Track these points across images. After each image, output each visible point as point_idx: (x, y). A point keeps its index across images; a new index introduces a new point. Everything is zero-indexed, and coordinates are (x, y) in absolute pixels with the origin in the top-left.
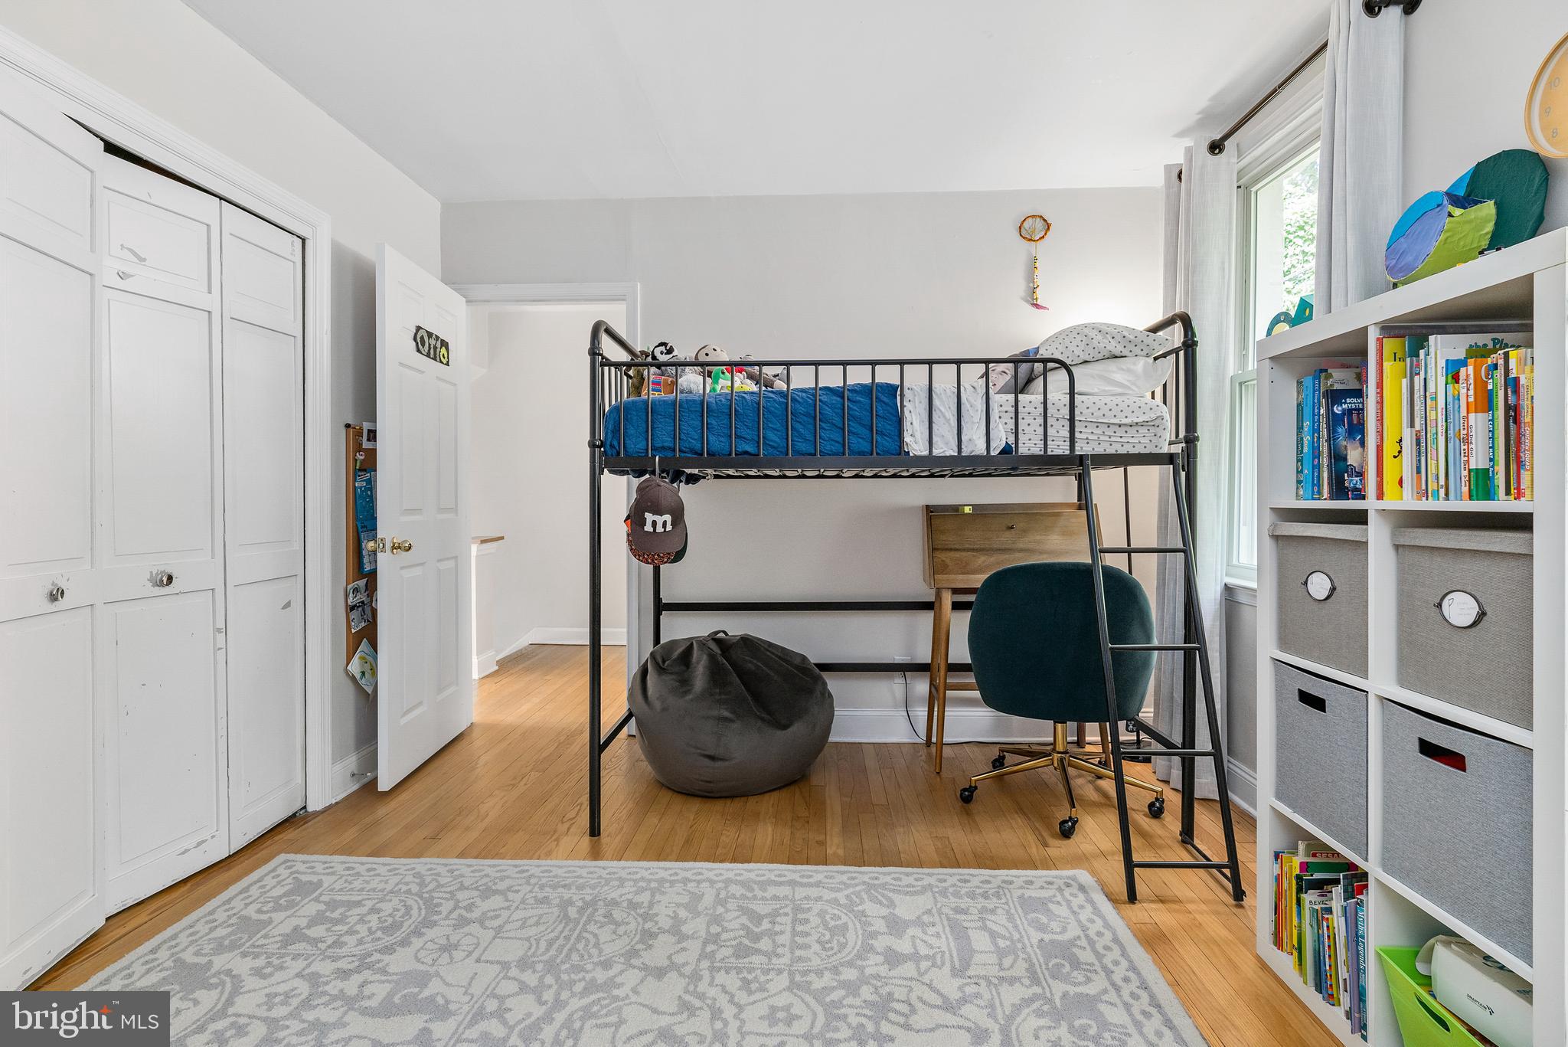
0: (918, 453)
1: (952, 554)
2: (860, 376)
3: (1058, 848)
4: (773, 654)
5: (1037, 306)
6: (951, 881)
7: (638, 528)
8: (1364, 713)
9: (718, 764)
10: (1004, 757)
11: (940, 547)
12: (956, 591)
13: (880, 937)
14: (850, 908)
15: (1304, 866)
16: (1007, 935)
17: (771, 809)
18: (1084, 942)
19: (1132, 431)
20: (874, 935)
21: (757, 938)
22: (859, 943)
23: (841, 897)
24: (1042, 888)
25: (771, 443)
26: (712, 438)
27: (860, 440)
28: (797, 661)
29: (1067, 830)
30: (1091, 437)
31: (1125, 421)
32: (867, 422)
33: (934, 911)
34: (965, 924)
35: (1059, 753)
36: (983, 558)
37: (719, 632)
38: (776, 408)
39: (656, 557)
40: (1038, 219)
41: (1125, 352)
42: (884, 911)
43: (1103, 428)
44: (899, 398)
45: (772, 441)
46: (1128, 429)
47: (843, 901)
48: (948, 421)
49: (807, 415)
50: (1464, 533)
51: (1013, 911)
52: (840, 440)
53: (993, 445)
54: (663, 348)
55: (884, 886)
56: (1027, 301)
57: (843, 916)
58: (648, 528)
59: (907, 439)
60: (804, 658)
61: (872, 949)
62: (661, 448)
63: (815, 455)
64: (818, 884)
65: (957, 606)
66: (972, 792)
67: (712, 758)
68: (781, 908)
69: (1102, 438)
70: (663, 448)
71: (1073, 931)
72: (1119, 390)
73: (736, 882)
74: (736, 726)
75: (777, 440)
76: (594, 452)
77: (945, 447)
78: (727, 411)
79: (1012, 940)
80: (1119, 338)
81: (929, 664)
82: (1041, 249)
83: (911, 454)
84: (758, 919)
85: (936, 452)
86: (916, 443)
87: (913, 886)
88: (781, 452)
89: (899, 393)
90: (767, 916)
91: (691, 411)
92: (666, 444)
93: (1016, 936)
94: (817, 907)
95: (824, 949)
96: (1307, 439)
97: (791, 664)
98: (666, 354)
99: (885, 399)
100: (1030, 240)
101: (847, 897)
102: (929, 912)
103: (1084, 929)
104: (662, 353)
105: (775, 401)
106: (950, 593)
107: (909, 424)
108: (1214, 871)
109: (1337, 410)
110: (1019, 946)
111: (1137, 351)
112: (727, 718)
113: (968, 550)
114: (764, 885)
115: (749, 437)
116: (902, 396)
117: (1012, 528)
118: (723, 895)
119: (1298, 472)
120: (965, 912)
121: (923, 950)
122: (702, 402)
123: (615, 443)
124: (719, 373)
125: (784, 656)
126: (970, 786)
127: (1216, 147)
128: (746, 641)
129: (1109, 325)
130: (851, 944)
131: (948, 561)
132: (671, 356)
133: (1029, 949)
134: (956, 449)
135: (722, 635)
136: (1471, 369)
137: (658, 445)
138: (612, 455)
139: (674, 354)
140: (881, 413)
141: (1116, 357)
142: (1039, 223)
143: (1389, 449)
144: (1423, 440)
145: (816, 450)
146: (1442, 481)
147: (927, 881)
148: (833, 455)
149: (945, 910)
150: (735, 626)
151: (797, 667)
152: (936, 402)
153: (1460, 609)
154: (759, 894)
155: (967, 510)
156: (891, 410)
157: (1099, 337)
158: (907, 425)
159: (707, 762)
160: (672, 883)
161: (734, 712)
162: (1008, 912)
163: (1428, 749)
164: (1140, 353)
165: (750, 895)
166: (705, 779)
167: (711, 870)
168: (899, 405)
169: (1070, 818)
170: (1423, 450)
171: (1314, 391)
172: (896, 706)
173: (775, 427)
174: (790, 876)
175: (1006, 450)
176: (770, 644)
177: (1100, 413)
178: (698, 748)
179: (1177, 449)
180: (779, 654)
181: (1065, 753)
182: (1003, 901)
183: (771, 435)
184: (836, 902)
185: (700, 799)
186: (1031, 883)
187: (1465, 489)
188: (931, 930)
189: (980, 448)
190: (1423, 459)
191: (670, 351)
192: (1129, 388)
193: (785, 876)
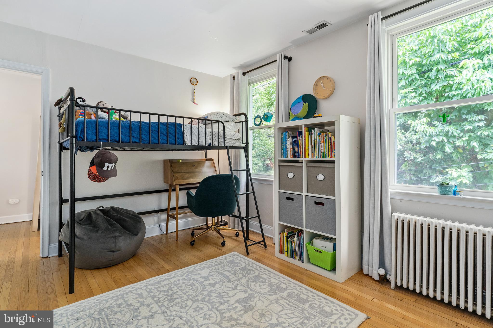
0: (188, 144)
1: (179, 174)
2: (172, 120)
3: (224, 249)
4: (124, 212)
5: (195, 103)
6: (208, 264)
7: (100, 169)
8: (302, 199)
9: (115, 253)
10: (194, 232)
11: (175, 172)
12: (180, 185)
13: (204, 282)
14: (190, 279)
15: (287, 234)
16: (232, 270)
17: (135, 264)
18: (247, 266)
19: (236, 141)
20: (202, 282)
21: (172, 295)
22: (201, 286)
23: (184, 277)
24: (229, 258)
25: (144, 139)
26: (123, 137)
27: (172, 140)
28: (132, 213)
29: (223, 244)
30: (228, 142)
31: (235, 138)
32: (174, 134)
33: (211, 271)
34: (221, 271)
35: (213, 226)
36: (187, 175)
37: (100, 207)
38: (145, 128)
39: (101, 179)
40: (195, 79)
41: (229, 121)
42: (199, 276)
43: (230, 139)
44: (183, 128)
45: (145, 139)
46: (235, 140)
47: (186, 278)
48: (196, 135)
49: (156, 131)
50: (321, 164)
51: (228, 265)
52: (166, 139)
53: (207, 143)
54: (81, 100)
55: (193, 271)
56: (192, 102)
57: (190, 281)
58: (105, 168)
59: (185, 140)
60: (133, 212)
61: (205, 285)
62: (102, 139)
63: (159, 144)
64: (174, 277)
65: (180, 189)
66: (194, 242)
67: (113, 251)
68: (170, 286)
69: (230, 142)
70: (103, 139)
71: (244, 265)
72: (229, 130)
73: (150, 285)
74: (122, 238)
75: (146, 138)
76: (73, 140)
77: (195, 143)
78: (128, 127)
79: (234, 271)
80: (228, 117)
81: (167, 209)
82: (196, 87)
83: (186, 145)
84: (167, 291)
85: (193, 144)
86: (188, 142)
87: (200, 268)
88: (147, 142)
89: (183, 126)
90: (168, 289)
91: (114, 126)
92: (104, 138)
93: (234, 270)
94: (181, 282)
95: (193, 290)
96: (284, 145)
97: (130, 214)
98: (82, 102)
99: (179, 128)
100: (193, 84)
101: (186, 277)
102: (210, 272)
103: (245, 263)
104: (80, 101)
105: (145, 125)
106: (178, 186)
107: (186, 136)
108: (258, 244)
109: (293, 140)
110: (236, 271)
111: (231, 120)
112: (118, 236)
113: (183, 173)
114: (159, 282)
115: (136, 137)
116: (184, 127)
117: (194, 166)
118: (148, 290)
119: (282, 152)
120: (218, 269)
121: (217, 281)
122: (119, 124)
123: (82, 137)
124: (113, 113)
125: (127, 213)
126: (193, 240)
127: (244, 74)
128: (113, 209)
129: (225, 113)
130: (198, 286)
131: (178, 176)
132: (84, 103)
133: (239, 271)
134: (198, 143)
135: (101, 208)
136: (322, 135)
137: (101, 138)
138: (80, 141)
139: (85, 102)
140: (178, 132)
141: (227, 121)
142: (195, 80)
143: (307, 148)
144: (314, 147)
145: (159, 142)
146: (318, 155)
147: (203, 266)
148: (164, 144)
149: (213, 270)
150: (107, 204)
151: (132, 215)
152: (193, 130)
153: (321, 177)
154: (160, 285)
155: (180, 161)
156: (180, 131)
157: (224, 116)
158: (185, 136)
159: (112, 253)
160: (127, 294)
161: (121, 233)
162: (227, 266)
163: (316, 203)
164: (232, 121)
165: (157, 287)
166: (108, 260)
167: (136, 285)
168: (183, 130)
169: (224, 241)
170: (314, 149)
171: (286, 136)
172: (155, 224)
173: (145, 134)
174: (164, 278)
175: (210, 145)
176: (121, 209)
177: (229, 136)
178: (107, 249)
179: (244, 145)
180: (125, 212)
181: (215, 226)
182: (224, 264)
183: (144, 136)
184: (184, 279)
185: (104, 269)
186: (226, 258)
187: (321, 156)
188: (215, 276)
189: (204, 144)
190: (314, 151)
191: (84, 101)
192: (231, 130)
193: (162, 278)
